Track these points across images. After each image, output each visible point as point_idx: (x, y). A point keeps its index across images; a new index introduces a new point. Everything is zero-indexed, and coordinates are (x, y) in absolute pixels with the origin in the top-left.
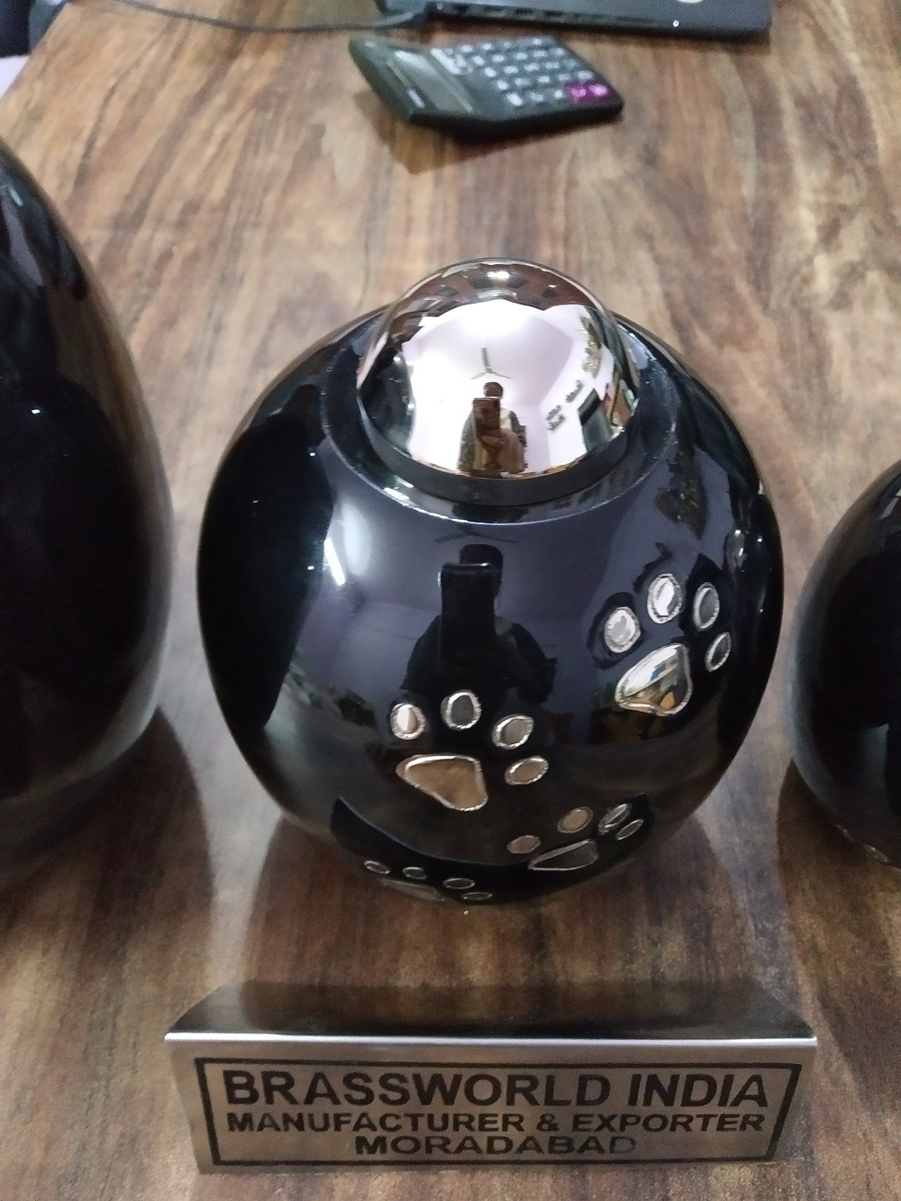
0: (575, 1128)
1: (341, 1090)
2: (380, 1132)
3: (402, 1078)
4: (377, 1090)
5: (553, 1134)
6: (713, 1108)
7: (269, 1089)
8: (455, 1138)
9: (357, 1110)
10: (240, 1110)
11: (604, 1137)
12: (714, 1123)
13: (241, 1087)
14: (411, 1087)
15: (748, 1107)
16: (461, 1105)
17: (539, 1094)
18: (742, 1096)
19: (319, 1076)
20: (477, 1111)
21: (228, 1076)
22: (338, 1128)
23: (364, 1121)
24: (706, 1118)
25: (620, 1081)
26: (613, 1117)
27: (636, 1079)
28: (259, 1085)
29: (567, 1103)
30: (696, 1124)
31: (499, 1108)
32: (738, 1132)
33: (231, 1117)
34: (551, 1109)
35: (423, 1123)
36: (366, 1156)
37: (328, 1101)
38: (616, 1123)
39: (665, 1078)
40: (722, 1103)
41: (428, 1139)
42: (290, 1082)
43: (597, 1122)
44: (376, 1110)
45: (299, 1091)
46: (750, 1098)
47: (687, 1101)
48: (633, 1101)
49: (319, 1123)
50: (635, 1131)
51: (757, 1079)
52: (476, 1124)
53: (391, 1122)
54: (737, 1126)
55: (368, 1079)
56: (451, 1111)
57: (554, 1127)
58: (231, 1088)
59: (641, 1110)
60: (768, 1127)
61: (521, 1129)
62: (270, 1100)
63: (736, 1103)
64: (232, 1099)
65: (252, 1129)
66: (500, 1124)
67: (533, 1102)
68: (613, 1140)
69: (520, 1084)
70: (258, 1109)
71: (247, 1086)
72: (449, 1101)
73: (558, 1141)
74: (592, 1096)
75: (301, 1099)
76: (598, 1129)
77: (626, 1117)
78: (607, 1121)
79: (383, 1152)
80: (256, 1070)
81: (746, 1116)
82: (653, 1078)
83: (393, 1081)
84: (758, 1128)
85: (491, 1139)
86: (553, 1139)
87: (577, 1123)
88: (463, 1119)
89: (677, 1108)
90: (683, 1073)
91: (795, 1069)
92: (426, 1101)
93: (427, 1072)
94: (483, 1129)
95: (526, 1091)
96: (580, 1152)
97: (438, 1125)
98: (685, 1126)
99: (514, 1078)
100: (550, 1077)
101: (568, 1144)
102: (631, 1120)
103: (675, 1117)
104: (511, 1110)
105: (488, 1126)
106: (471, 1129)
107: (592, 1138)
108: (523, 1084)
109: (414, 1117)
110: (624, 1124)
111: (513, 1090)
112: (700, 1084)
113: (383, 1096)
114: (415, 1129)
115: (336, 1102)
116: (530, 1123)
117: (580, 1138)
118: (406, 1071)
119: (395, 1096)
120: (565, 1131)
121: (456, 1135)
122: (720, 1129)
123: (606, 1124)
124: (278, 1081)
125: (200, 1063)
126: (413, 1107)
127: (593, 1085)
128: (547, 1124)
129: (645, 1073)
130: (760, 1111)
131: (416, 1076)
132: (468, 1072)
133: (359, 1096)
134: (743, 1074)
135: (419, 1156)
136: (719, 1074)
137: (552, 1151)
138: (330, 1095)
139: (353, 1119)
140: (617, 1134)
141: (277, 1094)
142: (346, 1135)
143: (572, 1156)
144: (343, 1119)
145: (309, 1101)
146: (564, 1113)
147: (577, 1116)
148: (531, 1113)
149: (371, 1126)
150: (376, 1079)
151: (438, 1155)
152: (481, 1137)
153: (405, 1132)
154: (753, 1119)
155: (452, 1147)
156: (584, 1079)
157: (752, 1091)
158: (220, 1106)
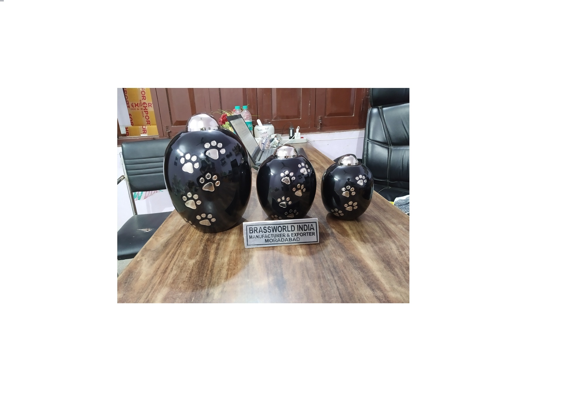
0: (292, 236)
1: (263, 230)
2: (268, 238)
3: (270, 227)
4: (268, 230)
5: (289, 237)
7: (255, 230)
9: (265, 234)
10: (251, 235)
12: (309, 234)
14: (271, 229)
15: (312, 231)
16: (278, 233)
17: (286, 229)
18: (311, 229)
19: (260, 228)
20: (280, 233)
21: (250, 228)
23: (266, 236)
24: (308, 233)
25: (296, 225)
26: (296, 233)
27: (298, 225)
28: (253, 230)
29: (290, 231)
31: (282, 233)
32: (312, 236)
34: (289, 232)
35: (273, 235)
36: (266, 243)
37: (261, 232)
38: (297, 235)
39: (301, 225)
40: (309, 230)
41: (274, 239)
43: (294, 235)
44: (267, 233)
45: (258, 231)
46: (312, 229)
47: (305, 230)
48: (298, 231)
49: (260, 237)
51: (312, 225)
53: (269, 236)
58: (250, 230)
59: (299, 232)
60: (316, 234)
61: (285, 237)
62: (254, 233)
63: (310, 230)
64: (250, 233)
65: (252, 238)
66: (282, 236)
70: (253, 234)
71: (252, 230)
72: (276, 231)
73: (290, 239)
74: (293, 229)
75: (258, 232)
76: (295, 236)
77: (298, 233)
78: (295, 234)
79: (268, 242)
80: (253, 227)
81: (312, 233)
82: (299, 225)
83: (269, 228)
84: (314, 235)
85: (282, 239)
86: (289, 238)
87: (292, 235)
88: (278, 235)
89: (304, 232)
90: (303, 224)
91: (316, 222)
92: (273, 232)
93: (273, 226)
94: (280, 237)
95: (285, 229)
96: (293, 241)
97: (275, 236)
98: (305, 235)
99: (283, 226)
100: (288, 226)
101: (291, 239)
102: (298, 234)
103: (304, 233)
104: (283, 233)
105: (281, 236)
106: (279, 237)
107: (294, 238)
108: (284, 228)
109: (272, 235)
110: (298, 235)
111: (283, 229)
112: (305, 227)
113: (268, 231)
114: (272, 237)
115: (262, 232)
116: (286, 236)
117: (293, 238)
118: (271, 226)
119: (269, 231)
120: (291, 237)
121: (277, 238)
122: (310, 235)
123: (295, 235)
124: (256, 229)
125: (247, 226)
126: (272, 233)
127: (293, 227)
128: (288, 235)
129: (299, 224)
130: (314, 231)
131: (272, 227)
132: (278, 226)
133: (265, 231)
134: (310, 224)
135: (273, 243)
136: (307, 224)
137: (289, 241)
138: (262, 231)
139: (264, 236)
140: (297, 237)
141: (255, 231)
142: (264, 239)
143: (292, 242)
144: (263, 236)
145: (259, 232)
146: (290, 233)
147: (292, 234)
148: (286, 233)
149: (267, 237)
150: (267, 228)
151: (275, 242)
152: (280, 238)
153: (271, 238)
154: (313, 233)
155: (277, 241)
156: (291, 226)
157: (312, 227)
158: (248, 234)
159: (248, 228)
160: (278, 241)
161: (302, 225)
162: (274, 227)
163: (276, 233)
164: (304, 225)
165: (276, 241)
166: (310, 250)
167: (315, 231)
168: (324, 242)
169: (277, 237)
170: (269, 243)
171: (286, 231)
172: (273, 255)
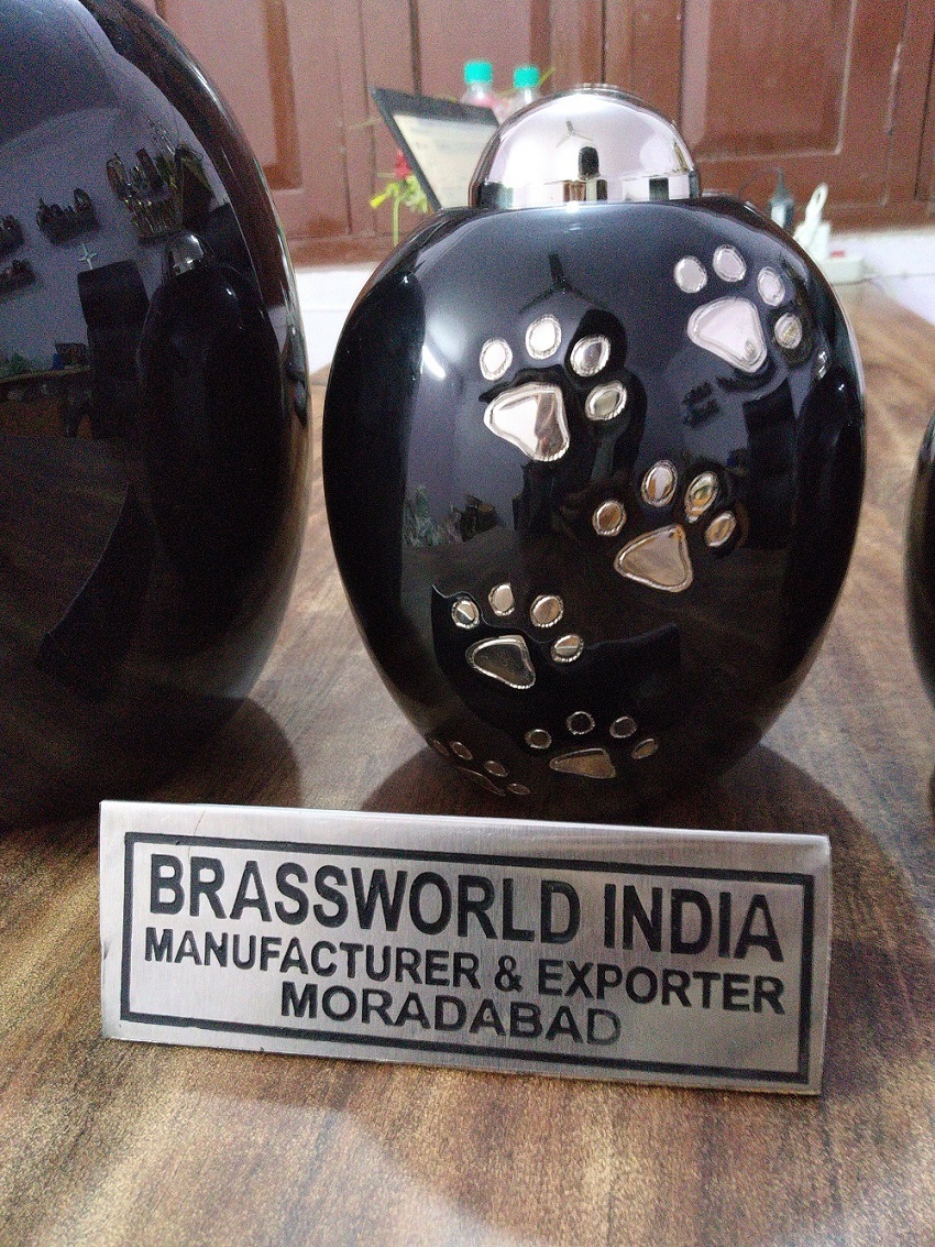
0: (543, 990)
1: (273, 895)
2: (312, 977)
4: (314, 897)
5: (514, 996)
6: (712, 959)
7: (197, 887)
8: (398, 993)
9: (286, 932)
10: (161, 922)
11: (580, 1007)
12: (717, 987)
13: (167, 883)
14: (348, 891)
15: (757, 963)
16: (407, 934)
17: (495, 913)
18: (747, 940)
19: (251, 868)
20: (425, 943)
21: (158, 861)
22: (264, 966)
23: (294, 956)
24: (707, 978)
26: (587, 967)
27: (610, 890)
28: (185, 883)
29: (526, 936)
30: (695, 991)
31: (448, 939)
32: (751, 1015)
33: (150, 932)
34: (514, 947)
35: (361, 957)
36: (292, 1020)
37: (256, 911)
38: (591, 980)
39: (644, 886)
40: (723, 949)
41: (366, 993)
42: (219, 877)
43: (568, 979)
44: (309, 932)
45: (227, 895)
46: (758, 940)
47: (678, 947)
48: (609, 940)
49: (244, 957)
50: (616, 999)
51: (759, 901)
52: (421, 970)
53: (325, 959)
54: (749, 1000)
55: (303, 876)
57: (515, 984)
58: (157, 882)
59: (618, 956)
60: (790, 999)
61: (474, 983)
62: (194, 911)
63: (741, 953)
64: (157, 907)
65: (169, 959)
66: (449, 975)
67: (488, 931)
69: (472, 894)
70: (179, 923)
71: (173, 883)
72: (391, 922)
73: (522, 1012)
74: (559, 922)
75: (228, 909)
76: (571, 992)
77: (602, 968)
78: (580, 975)
79: (313, 1014)
80: (186, 854)
81: (759, 981)
82: (630, 892)
83: (330, 881)
84: (778, 1008)
85: (440, 1000)
86: (515, 1007)
87: (543, 976)
88: (407, 958)
89: (664, 959)
90: (668, 884)
91: (807, 882)
92: (365, 920)
93: (368, 866)
94: (430, 981)
95: (480, 909)
96: (550, 1035)
97: (378, 967)
98: (681, 993)
99: (466, 882)
100: (508, 883)
101: (535, 1020)
102: (610, 976)
103: (667, 973)
104: (464, 945)
105: (437, 975)
106: (416, 979)
107: (564, 1010)
108: (476, 894)
109: (351, 949)
110: (602, 983)
111: (465, 906)
112: (690, 911)
113: (318, 909)
114: (351, 974)
115: (266, 917)
116: (486, 973)
117: (548, 1007)
118: (345, 863)
119: (331, 909)
120: (529, 992)
121: (399, 989)
122: (728, 1005)
123: (579, 982)
124: (207, 875)
125: (131, 839)
126: (350, 931)
127: (559, 901)
128: (507, 976)
129: (621, 880)
130: (776, 969)
131: (356, 873)
132: (414, 868)
133: (291, 906)
134: (742, 892)
135: (355, 1026)
136: (711, 888)
137: (515, 1032)
138: (260, 903)
139: (282, 949)
140: (595, 1004)
141: (203, 898)
142: (272, 978)
143: (540, 1044)
144: (271, 947)
145: (236, 914)
146: (526, 956)
147: (543, 964)
148: (486, 951)
149: (301, 964)
150: (311, 876)
151: (376, 1027)
153: (340, 977)
154: (768, 987)
155: (394, 1012)
156: (548, 888)
157: (758, 928)
158: (143, 917)
159: (143, 853)
160: (400, 1022)
161: (657, 894)
162: (378, 875)
163: (394, 940)
164: (680, 896)
165: (382, 1011)
166: (707, 1172)
167: (788, 971)
168: (875, 1085)
169: (399, 977)
170: (322, 1023)
171: (490, 933)
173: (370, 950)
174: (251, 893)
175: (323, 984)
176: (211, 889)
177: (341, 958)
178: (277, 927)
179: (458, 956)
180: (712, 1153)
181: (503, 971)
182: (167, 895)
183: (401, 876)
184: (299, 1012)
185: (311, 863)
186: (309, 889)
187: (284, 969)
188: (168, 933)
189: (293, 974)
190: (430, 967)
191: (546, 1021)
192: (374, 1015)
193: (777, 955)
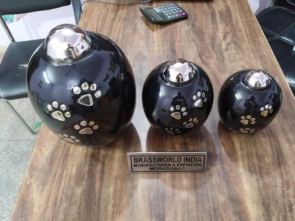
0: (178, 166)
1: (148, 160)
2: (153, 167)
3: (156, 158)
4: (153, 160)
5: (175, 167)
6: (195, 162)
7: (139, 160)
8: (162, 167)
9: (150, 163)
10: (135, 163)
11: (181, 167)
12: (195, 165)
13: (136, 160)
14: (157, 159)
15: (199, 162)
16: (163, 162)
17: (173, 160)
18: (198, 161)
19: (145, 158)
20: (165, 163)
21: (134, 158)
22: (148, 166)
23: (151, 165)
24: (194, 164)
25: (183, 158)
27: (185, 158)
28: (138, 160)
30: (193, 165)
31: (168, 163)
33: (134, 164)
34: (174, 163)
35: (158, 165)
36: (151, 171)
38: (183, 165)
39: (188, 157)
40: (196, 162)
41: (159, 168)
42: (142, 159)
43: (180, 165)
44: (152, 163)
45: (143, 161)
46: (199, 161)
47: (191, 162)
48: (184, 162)
49: (145, 165)
50: (185, 166)
51: (200, 158)
52: (165, 165)
53: (154, 165)
54: (198, 165)
55: (151, 158)
56: (162, 163)
57: (175, 166)
58: (135, 160)
59: (186, 163)
60: (202, 165)
61: (170, 166)
62: (139, 162)
63: (198, 162)
64: (135, 162)
65: (137, 167)
66: (168, 165)
67: (172, 162)
68: (183, 168)
69: (170, 159)
70: (138, 163)
72: (161, 162)
74: (179, 160)
79: (153, 170)
80: (138, 157)
81: (199, 164)
82: (187, 158)
84: (201, 166)
86: (175, 168)
87: (178, 165)
89: (190, 163)
90: (190, 157)
91: (205, 156)
92: (159, 162)
97: (160, 165)
99: (169, 158)
100: (174, 158)
103: (190, 164)
104: (169, 163)
109: (157, 164)
115: (147, 162)
116: (172, 165)
117: (178, 168)
119: (155, 161)
120: (176, 166)
122: (196, 166)
124: (140, 159)
125: (131, 156)
126: (157, 162)
128: (174, 165)
129: (186, 157)
130: (201, 163)
131: (157, 158)
132: (164, 157)
133: (150, 161)
134: (198, 157)
135: (158, 170)
136: (195, 157)
137: (175, 169)
138: (147, 161)
141: (140, 161)
143: (177, 170)
145: (144, 162)
146: (176, 163)
147: (178, 164)
148: (172, 163)
149: (152, 166)
150: (152, 158)
152: (166, 167)
153: (156, 166)
154: (200, 164)
155: (162, 169)
156: (178, 158)
157: (200, 160)
158: (133, 163)
159: (133, 158)
162: (160, 158)
164: (192, 158)
166: (194, 181)
168: (210, 170)
169: (162, 166)
172: (157, 187)
173: (159, 164)
174: (146, 160)
175: (154, 167)
176: (141, 160)
177: (156, 165)
178: (149, 163)
179: (169, 164)
180: (195, 178)
181: (173, 165)
182: (136, 161)
183: (162, 158)
184: (152, 170)
185: (152, 157)
186: (152, 159)
187: (150, 166)
188: (136, 164)
189: (151, 167)
190: (166, 165)
191: (178, 169)
192: (160, 169)
193: (201, 162)
